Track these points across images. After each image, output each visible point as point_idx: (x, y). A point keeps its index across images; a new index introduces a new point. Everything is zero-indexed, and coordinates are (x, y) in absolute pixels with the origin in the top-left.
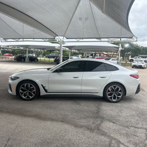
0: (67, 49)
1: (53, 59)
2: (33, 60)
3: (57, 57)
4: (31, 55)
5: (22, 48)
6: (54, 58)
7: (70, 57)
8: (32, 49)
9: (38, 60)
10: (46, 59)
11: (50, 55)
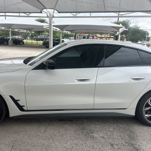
0: (58, 29)
1: (41, 42)
2: (18, 43)
3: (46, 39)
4: (17, 37)
5: (3, 28)
6: (43, 40)
7: (61, 40)
8: (16, 30)
9: (23, 42)
10: (33, 41)
11: (39, 37)
